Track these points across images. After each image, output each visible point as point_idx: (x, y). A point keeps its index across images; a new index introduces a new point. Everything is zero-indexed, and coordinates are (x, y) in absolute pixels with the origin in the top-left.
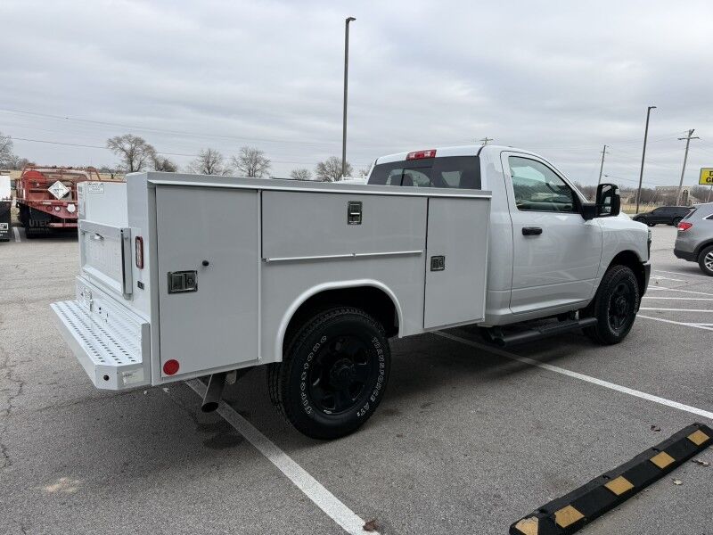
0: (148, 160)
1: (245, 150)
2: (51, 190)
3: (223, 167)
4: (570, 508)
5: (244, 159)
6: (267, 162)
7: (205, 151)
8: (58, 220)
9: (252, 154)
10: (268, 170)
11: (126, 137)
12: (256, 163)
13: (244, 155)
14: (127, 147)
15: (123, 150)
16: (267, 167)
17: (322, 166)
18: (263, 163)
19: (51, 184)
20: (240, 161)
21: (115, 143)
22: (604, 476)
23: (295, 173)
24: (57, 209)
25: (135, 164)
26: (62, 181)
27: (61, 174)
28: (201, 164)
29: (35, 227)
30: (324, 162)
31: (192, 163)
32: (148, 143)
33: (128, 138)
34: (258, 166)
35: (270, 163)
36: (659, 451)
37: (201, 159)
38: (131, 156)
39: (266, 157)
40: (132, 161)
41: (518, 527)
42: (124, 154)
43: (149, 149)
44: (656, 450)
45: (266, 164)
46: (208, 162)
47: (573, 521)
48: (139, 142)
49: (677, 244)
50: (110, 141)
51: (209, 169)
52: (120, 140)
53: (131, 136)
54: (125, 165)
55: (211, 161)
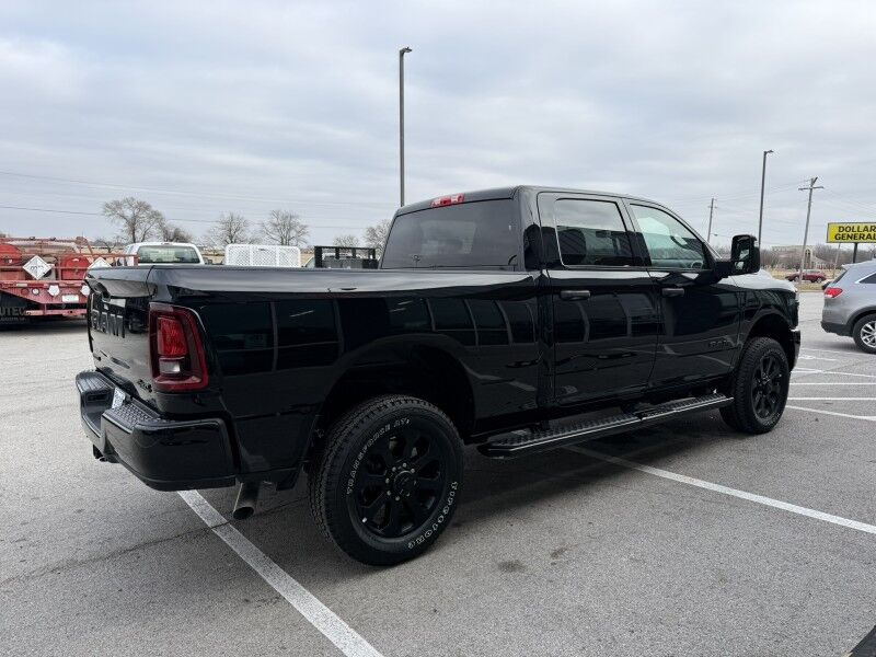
0: (154, 229)
1: (276, 214)
2: (27, 267)
3: (249, 235)
5: (275, 225)
6: (304, 227)
7: (227, 217)
8: (37, 306)
9: (285, 218)
10: (305, 237)
11: (127, 201)
12: (290, 229)
13: (275, 220)
14: (129, 213)
15: (123, 217)
16: (304, 233)
17: (372, 231)
18: (298, 228)
19: (28, 260)
20: (270, 227)
21: (114, 208)
24: (36, 291)
25: (138, 235)
26: (42, 256)
27: (41, 248)
28: (221, 232)
29: (6, 316)
30: (375, 226)
31: (209, 232)
32: (154, 209)
33: (129, 202)
34: (293, 233)
35: (307, 230)
37: (221, 226)
38: (133, 226)
39: (302, 222)
40: (134, 231)
42: (123, 222)
43: (156, 216)
45: (302, 230)
46: (230, 230)
48: (143, 207)
49: (825, 314)
50: (107, 206)
51: (231, 237)
52: (119, 205)
53: (133, 199)
54: (125, 235)
55: (233, 227)
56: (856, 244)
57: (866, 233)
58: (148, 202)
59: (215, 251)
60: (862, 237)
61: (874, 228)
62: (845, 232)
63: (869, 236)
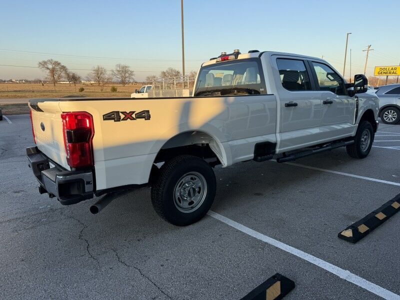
0: (63, 74)
1: (119, 66)
3: (107, 76)
4: (363, 225)
5: (119, 71)
7: (96, 68)
9: (123, 67)
10: (133, 77)
12: (125, 74)
13: (118, 69)
14: (50, 66)
15: (48, 68)
16: (132, 75)
17: (164, 73)
18: (129, 72)
20: (116, 72)
21: (43, 64)
22: (373, 212)
23: (149, 78)
25: (56, 77)
28: (94, 75)
30: (165, 71)
31: (88, 75)
32: (62, 64)
33: (50, 61)
34: (127, 75)
36: (394, 202)
37: (93, 72)
38: (53, 71)
39: (131, 69)
40: (54, 75)
42: (48, 71)
43: (64, 68)
44: (392, 201)
47: (365, 231)
48: (57, 64)
50: (40, 63)
51: (99, 78)
52: (45, 63)
53: (52, 60)
54: (49, 77)
55: (99, 73)
56: (387, 76)
57: (392, 71)
58: (59, 61)
59: (91, 84)
60: (390, 73)
61: (396, 69)
62: (383, 71)
63: (393, 73)
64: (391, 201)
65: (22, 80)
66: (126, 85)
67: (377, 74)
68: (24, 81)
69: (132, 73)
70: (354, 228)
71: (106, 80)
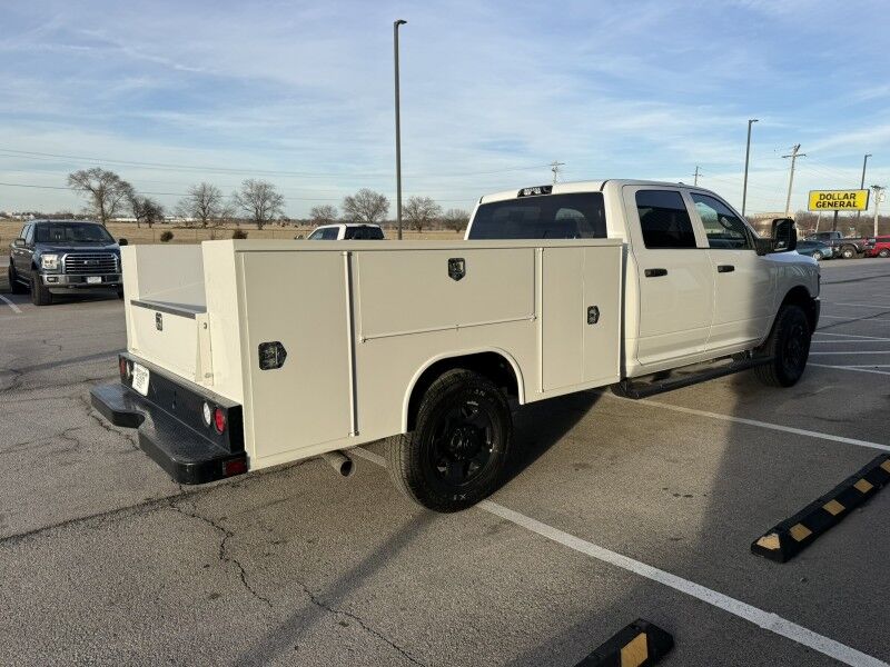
0: (123, 201)
1: (250, 183)
3: (222, 207)
4: (799, 526)
5: (249, 196)
6: (279, 198)
7: (199, 187)
9: (260, 187)
10: (281, 208)
11: (93, 171)
12: (264, 201)
13: (249, 190)
14: (95, 184)
15: (89, 188)
16: (279, 204)
17: (350, 201)
18: (273, 199)
20: (244, 199)
21: (80, 179)
22: (819, 500)
23: (315, 210)
25: (107, 207)
28: (193, 203)
30: (353, 196)
31: (181, 203)
32: (122, 179)
33: (97, 172)
34: (268, 204)
35: (284, 200)
36: (859, 479)
37: (193, 197)
38: (100, 195)
39: (277, 192)
40: (102, 203)
41: (760, 543)
42: (91, 194)
43: (125, 187)
46: (202, 201)
47: (805, 537)
48: (110, 177)
50: (72, 176)
51: (204, 209)
52: (85, 175)
53: (99, 170)
54: (92, 207)
55: (206, 198)
56: (836, 211)
57: (846, 201)
58: (116, 173)
59: (187, 223)
60: (842, 205)
61: (853, 196)
62: (826, 200)
63: (849, 204)
64: (853, 477)
65: (29, 214)
66: (265, 227)
67: (813, 206)
68: (32, 216)
69: (278, 200)
70: (783, 531)
71: (220, 216)
